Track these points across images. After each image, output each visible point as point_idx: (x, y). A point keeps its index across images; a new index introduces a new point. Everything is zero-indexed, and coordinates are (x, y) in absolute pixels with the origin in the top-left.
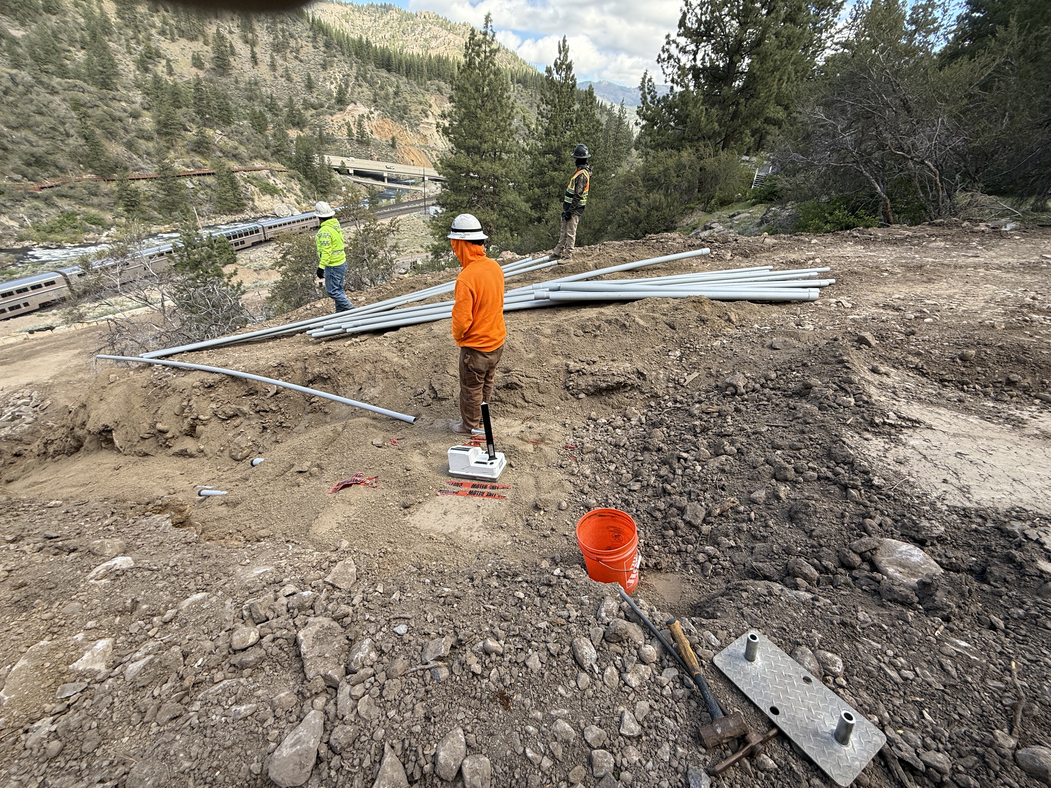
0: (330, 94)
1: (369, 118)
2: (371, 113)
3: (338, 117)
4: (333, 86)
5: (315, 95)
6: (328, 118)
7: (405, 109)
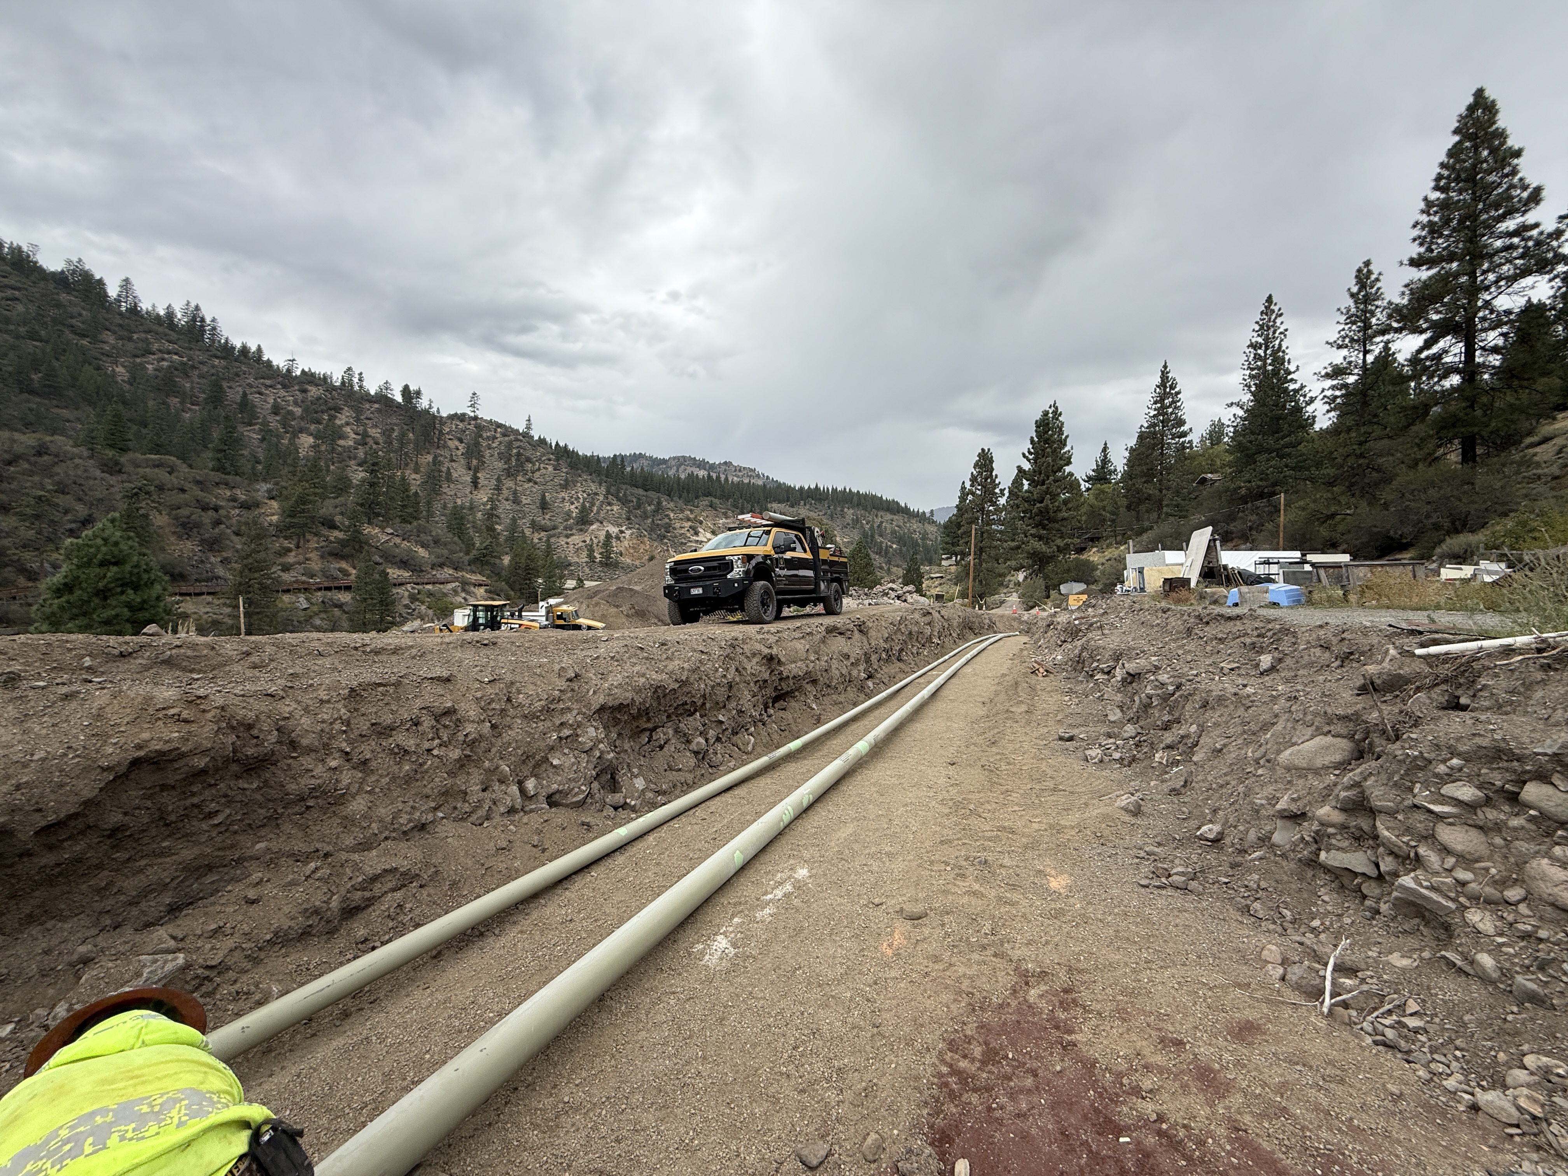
0: (569, 514)
1: (618, 538)
2: (622, 532)
3: (576, 539)
4: (573, 507)
5: (547, 517)
6: (562, 541)
7: (668, 527)
